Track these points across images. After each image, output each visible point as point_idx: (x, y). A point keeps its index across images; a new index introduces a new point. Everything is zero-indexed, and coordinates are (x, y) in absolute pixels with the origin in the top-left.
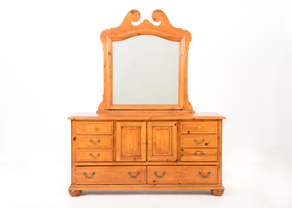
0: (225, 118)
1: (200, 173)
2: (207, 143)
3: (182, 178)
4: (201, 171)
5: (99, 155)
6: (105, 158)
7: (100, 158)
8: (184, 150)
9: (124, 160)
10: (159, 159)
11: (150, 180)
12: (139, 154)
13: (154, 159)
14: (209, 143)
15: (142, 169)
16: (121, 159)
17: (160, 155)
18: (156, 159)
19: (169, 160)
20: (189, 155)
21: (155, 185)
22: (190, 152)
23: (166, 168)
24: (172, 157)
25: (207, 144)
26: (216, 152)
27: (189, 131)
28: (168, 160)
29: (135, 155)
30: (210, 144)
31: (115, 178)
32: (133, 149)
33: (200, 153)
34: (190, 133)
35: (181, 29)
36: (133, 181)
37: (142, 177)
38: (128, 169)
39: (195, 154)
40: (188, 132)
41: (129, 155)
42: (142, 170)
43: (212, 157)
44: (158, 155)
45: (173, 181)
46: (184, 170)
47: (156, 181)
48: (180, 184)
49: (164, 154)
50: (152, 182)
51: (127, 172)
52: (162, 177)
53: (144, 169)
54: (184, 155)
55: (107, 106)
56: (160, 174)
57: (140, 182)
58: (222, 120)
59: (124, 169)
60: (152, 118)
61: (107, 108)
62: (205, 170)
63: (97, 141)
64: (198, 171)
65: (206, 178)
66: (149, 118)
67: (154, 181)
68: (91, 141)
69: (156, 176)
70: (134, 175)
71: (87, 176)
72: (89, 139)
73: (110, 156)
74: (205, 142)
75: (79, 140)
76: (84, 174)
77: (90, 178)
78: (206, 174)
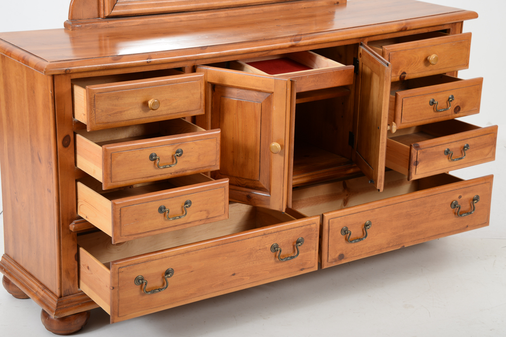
0: (474, 15)
1: (454, 205)
2: (458, 104)
3: (410, 231)
4: (455, 197)
5: (188, 203)
6: (208, 213)
7: (193, 217)
11: (330, 258)
14: (464, 105)
15: (308, 227)
20: (432, 157)
22: (434, 150)
23: (373, 210)
25: (460, 109)
30: (465, 109)
31: (234, 275)
36: (284, 270)
37: (309, 252)
42: (311, 229)
45: (388, 244)
47: (346, 255)
50: (335, 261)
51: (269, 246)
52: (360, 239)
53: (313, 226)
54: (420, 160)
55: (102, 5)
56: (356, 232)
57: (302, 270)
58: (462, 22)
59: (260, 238)
60: (300, 40)
61: (102, 12)
62: (465, 193)
63: (173, 156)
64: (450, 200)
65: (467, 217)
66: (291, 41)
67: (341, 257)
68: (153, 158)
69: (347, 240)
70: (286, 250)
71: (149, 286)
72: (147, 153)
73: (223, 204)
74: (455, 103)
75: (114, 163)
76: (140, 281)
77: (154, 291)
78: (469, 205)
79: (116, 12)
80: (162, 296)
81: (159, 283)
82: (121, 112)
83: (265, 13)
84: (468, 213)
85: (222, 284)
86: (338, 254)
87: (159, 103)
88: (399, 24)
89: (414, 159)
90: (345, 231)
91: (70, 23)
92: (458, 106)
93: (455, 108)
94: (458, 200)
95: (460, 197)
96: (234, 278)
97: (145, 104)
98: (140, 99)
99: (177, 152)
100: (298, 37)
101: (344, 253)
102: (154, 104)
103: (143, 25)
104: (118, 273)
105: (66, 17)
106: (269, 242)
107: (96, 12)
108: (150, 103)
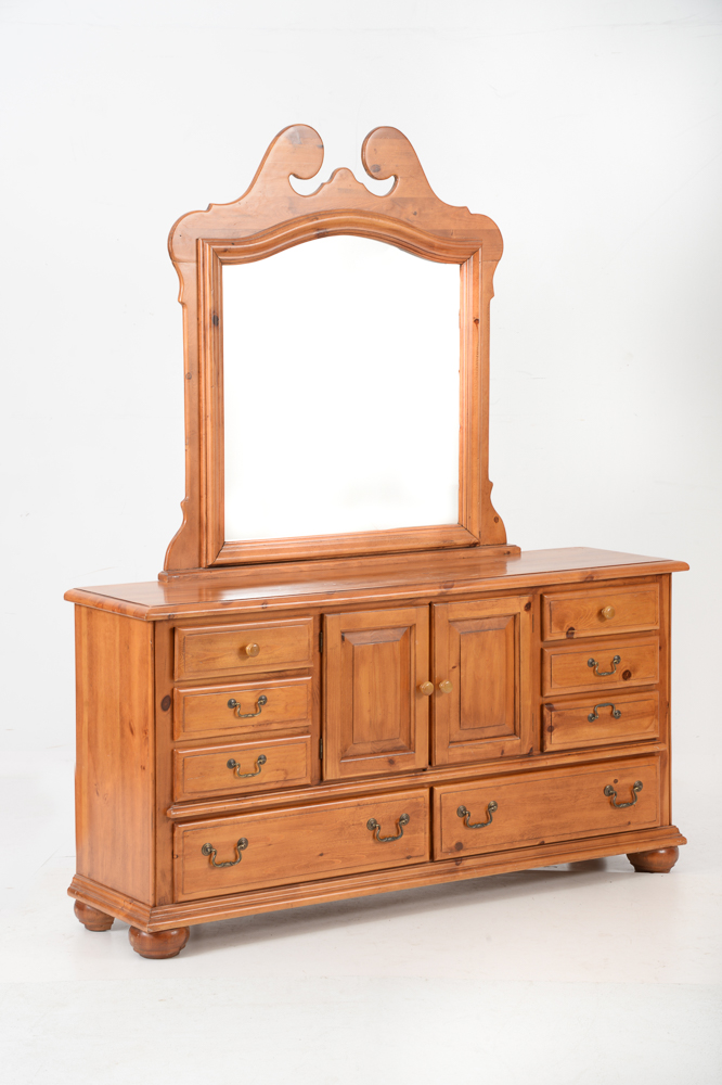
0: (684, 567)
1: (609, 792)
2: (628, 668)
3: (551, 821)
4: (610, 781)
5: (262, 760)
6: (286, 773)
7: (267, 776)
8: (555, 705)
9: (353, 772)
10: (472, 751)
11: (444, 847)
12: (402, 742)
13: (457, 753)
14: (635, 670)
16: (341, 770)
17: (474, 736)
18: (463, 755)
19: (506, 754)
20: (571, 722)
21: (458, 860)
22: (574, 713)
23: (498, 787)
24: (516, 741)
25: (630, 675)
26: (658, 703)
27: (572, 629)
28: (503, 752)
29: (388, 746)
30: (638, 674)
31: (321, 855)
32: (383, 724)
33: (607, 710)
34: (575, 636)
35: (465, 209)
36: (386, 855)
37: (417, 835)
38: (368, 809)
39: (592, 718)
40: (567, 633)
41: (368, 748)
42: (417, 804)
43: (646, 722)
44: (467, 735)
45: (522, 835)
46: (558, 788)
47: (465, 846)
48: (542, 844)
49: (490, 732)
50: (451, 851)
51: (364, 821)
52: (483, 825)
53: (421, 800)
54: (556, 726)
55: (204, 553)
56: (477, 814)
57: (408, 858)
58: (670, 574)
59: (353, 809)
60: (452, 587)
61: (204, 561)
62: (622, 776)
63: (256, 703)
64: (602, 784)
65: (627, 809)
66: (440, 588)
67: (459, 846)
68: (232, 705)
69: (466, 824)
70: (387, 830)
71: (219, 858)
72: (225, 699)
73: (304, 763)
74: (624, 666)
75: (187, 708)
76: (208, 851)
77: (224, 865)
78: (629, 793)
79: (220, 560)
80: (233, 873)
81: (230, 856)
82: (214, 659)
83: (410, 563)
84: (630, 804)
85: (307, 866)
86: (454, 843)
87: (258, 649)
88: (583, 573)
89: (548, 723)
90: (463, 813)
91: (166, 574)
92: (627, 671)
93: (624, 674)
94: (614, 785)
95: (616, 781)
96: (322, 859)
97: (242, 651)
98: (236, 645)
99: (260, 699)
100: (450, 584)
101: (463, 842)
102: (252, 649)
103: (253, 575)
104: (183, 837)
105: (161, 569)
106: (365, 816)
107: (197, 561)
108: (248, 648)
